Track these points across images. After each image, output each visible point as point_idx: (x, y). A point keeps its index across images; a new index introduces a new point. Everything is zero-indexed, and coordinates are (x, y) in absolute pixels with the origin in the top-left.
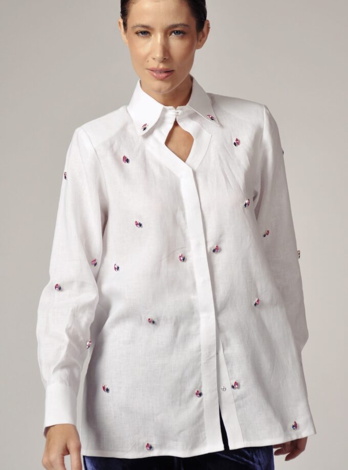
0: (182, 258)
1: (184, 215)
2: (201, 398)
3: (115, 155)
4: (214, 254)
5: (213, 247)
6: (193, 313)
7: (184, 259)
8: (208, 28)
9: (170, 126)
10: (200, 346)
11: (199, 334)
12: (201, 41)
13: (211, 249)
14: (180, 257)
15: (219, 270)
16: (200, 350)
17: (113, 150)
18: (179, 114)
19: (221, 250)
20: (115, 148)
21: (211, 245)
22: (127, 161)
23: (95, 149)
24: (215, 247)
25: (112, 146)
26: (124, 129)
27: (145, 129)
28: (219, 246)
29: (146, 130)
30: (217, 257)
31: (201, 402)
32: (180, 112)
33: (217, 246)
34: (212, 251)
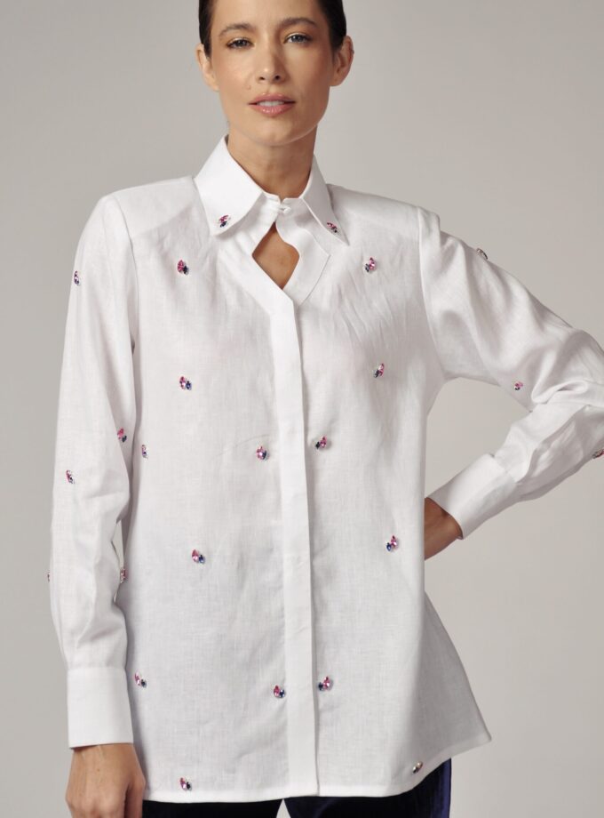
0: (261, 454)
1: (272, 379)
2: (281, 700)
3: (164, 257)
4: (318, 451)
5: (316, 439)
6: (271, 550)
7: (265, 455)
8: (351, 51)
9: (265, 230)
10: (282, 609)
11: (281, 587)
12: (338, 71)
13: (313, 441)
14: (258, 451)
15: (324, 480)
16: (283, 616)
17: (162, 248)
18: (285, 212)
19: (330, 444)
20: (167, 245)
21: (315, 436)
22: (185, 270)
23: (131, 241)
24: (320, 439)
25: (161, 241)
26: (185, 215)
27: (224, 224)
28: (327, 438)
29: (226, 228)
30: (323, 456)
31: (282, 708)
32: (287, 209)
33: (324, 439)
34: (314, 446)
